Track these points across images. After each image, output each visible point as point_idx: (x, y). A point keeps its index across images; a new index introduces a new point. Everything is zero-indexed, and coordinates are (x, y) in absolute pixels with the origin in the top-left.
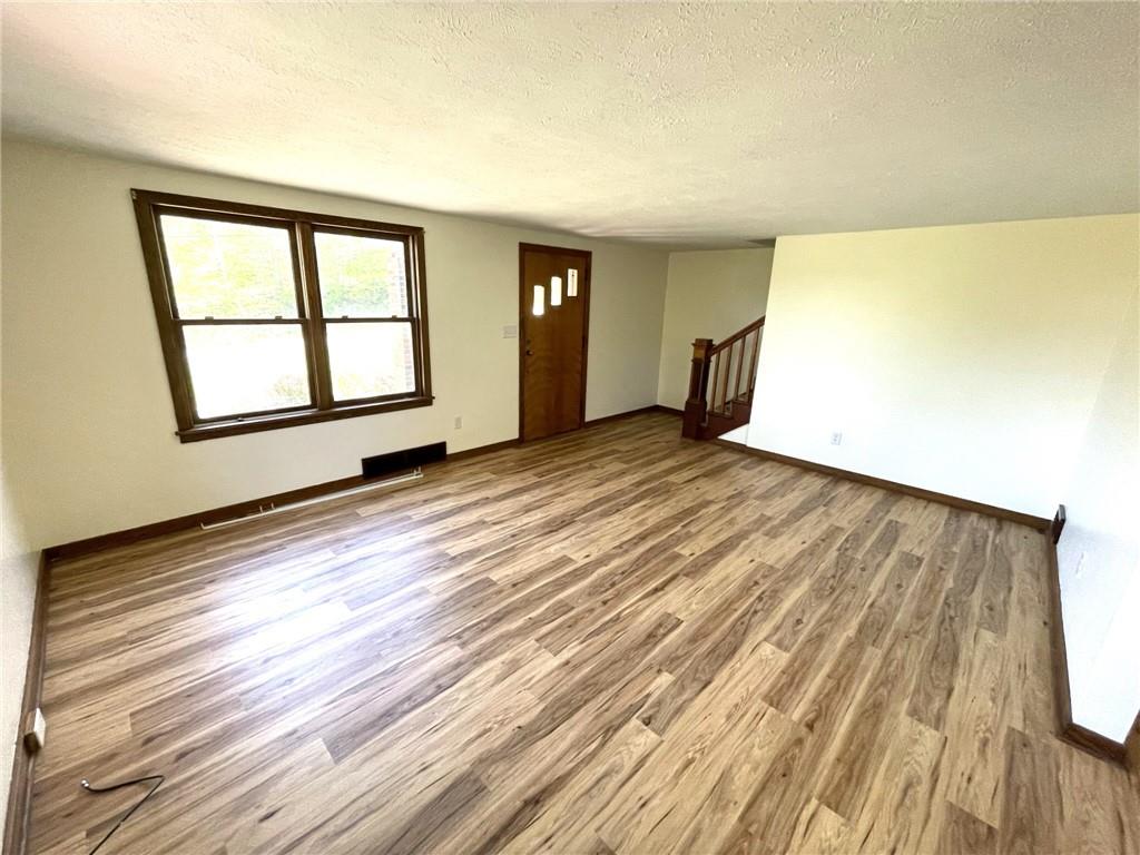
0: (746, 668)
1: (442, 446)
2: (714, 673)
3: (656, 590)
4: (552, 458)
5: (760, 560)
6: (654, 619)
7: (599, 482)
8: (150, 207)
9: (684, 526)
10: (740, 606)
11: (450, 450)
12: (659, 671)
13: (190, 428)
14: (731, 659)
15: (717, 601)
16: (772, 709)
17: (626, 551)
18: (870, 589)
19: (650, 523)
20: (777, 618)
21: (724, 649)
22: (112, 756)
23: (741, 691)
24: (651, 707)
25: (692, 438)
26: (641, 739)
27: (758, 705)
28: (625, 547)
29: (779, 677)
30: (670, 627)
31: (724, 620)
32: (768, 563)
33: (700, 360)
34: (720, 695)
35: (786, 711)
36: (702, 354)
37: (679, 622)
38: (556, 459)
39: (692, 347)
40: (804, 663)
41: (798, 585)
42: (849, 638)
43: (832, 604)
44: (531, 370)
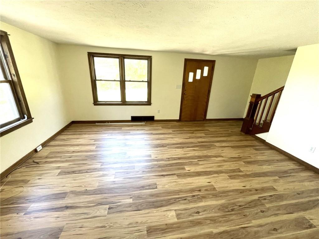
0: (157, 214)
1: (153, 117)
2: (145, 209)
3: (162, 175)
4: (183, 127)
5: (213, 184)
6: (149, 183)
7: (189, 138)
8: (92, 55)
9: (198, 161)
10: (181, 195)
11: (155, 119)
12: (131, 198)
13: (96, 102)
14: (155, 208)
15: (177, 188)
16: (146, 232)
17: (169, 160)
18: (253, 221)
19: (188, 155)
20: (190, 206)
21: (158, 204)
22: (41, 157)
23: (144, 220)
24: (116, 206)
25: (244, 132)
26: (103, 211)
27: (144, 228)
28: (170, 159)
29: (163, 225)
30: (151, 188)
31: (171, 195)
32: (215, 186)
33: (253, 102)
34: (137, 216)
35: (149, 237)
36: (254, 100)
37: (156, 188)
38: (184, 128)
39: (251, 97)
40: (179, 227)
41: (216, 200)
42: (212, 232)
43: (223, 216)
44: (186, 99)
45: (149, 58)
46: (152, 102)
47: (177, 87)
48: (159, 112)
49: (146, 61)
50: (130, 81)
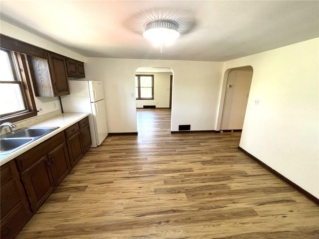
45: (152, 76)
46: (154, 98)
47: (168, 90)
48: (158, 103)
49: (151, 77)
50: (143, 87)
